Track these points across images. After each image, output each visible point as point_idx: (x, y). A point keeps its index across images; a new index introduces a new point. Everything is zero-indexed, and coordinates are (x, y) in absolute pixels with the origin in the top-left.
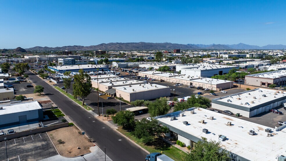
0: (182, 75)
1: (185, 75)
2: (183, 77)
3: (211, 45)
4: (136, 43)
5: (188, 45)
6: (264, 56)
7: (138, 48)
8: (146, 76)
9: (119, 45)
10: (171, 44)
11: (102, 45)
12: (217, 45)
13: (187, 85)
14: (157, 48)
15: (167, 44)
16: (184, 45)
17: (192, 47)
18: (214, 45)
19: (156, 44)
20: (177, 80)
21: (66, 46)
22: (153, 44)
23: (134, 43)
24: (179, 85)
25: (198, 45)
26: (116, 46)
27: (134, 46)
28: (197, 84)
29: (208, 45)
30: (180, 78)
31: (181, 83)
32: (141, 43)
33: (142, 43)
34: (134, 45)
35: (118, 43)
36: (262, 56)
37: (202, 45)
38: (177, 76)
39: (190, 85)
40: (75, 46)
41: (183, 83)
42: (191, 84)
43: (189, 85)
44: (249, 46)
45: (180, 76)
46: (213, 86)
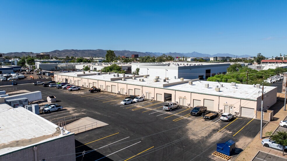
0: (142, 76)
1: (149, 76)
2: (143, 81)
4: (93, 51)
5: (146, 53)
6: (228, 59)
7: (95, 55)
8: (66, 80)
9: (74, 52)
10: (129, 51)
11: (55, 51)
12: (173, 53)
13: (157, 102)
15: (125, 51)
16: (142, 53)
17: (150, 55)
18: (170, 54)
20: (130, 87)
21: (11, 53)
23: (91, 50)
24: (135, 100)
25: (156, 53)
26: (71, 53)
28: (185, 98)
30: (137, 82)
31: (139, 94)
32: (98, 51)
33: (100, 50)
34: (91, 52)
35: (73, 50)
36: (226, 59)
37: (159, 53)
38: (131, 78)
39: (166, 99)
40: (23, 52)
41: (145, 95)
42: (168, 97)
43: (161, 99)
45: (138, 79)
46: (244, 103)
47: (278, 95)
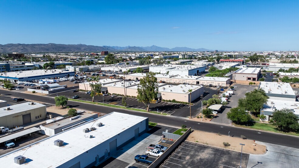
3: (127, 47)
4: (44, 45)
6: (193, 57)
7: (47, 50)
9: (22, 47)
10: (86, 46)
12: (133, 47)
14: (71, 51)
15: (81, 45)
16: (100, 47)
17: (109, 49)
18: (130, 47)
19: (69, 45)
22: (66, 45)
23: (41, 45)
25: (114, 47)
26: (18, 48)
27: (42, 48)
29: (123, 47)
32: (50, 45)
33: (53, 45)
34: (43, 46)
35: (19, 44)
37: (117, 47)
44: (161, 48)
46: (223, 83)
47: (231, 80)
